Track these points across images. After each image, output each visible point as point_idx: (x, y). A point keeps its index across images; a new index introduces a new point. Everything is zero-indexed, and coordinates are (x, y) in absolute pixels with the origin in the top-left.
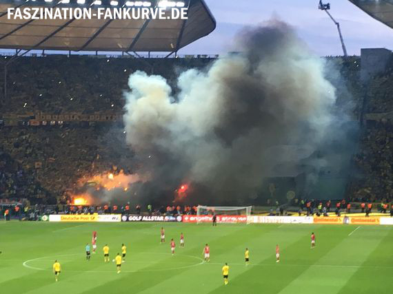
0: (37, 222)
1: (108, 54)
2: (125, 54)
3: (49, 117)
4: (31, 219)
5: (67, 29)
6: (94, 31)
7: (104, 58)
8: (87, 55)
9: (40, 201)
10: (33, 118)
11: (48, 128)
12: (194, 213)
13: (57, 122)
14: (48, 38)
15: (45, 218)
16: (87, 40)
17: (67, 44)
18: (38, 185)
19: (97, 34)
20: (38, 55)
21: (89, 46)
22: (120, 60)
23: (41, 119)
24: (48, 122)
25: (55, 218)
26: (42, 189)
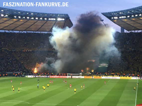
0: (24, 77)
1: (44, 32)
2: (48, 32)
3: (28, 49)
4: (22, 77)
5: (33, 26)
6: (40, 26)
7: (43, 34)
8: (38, 33)
9: (25, 72)
10: (24, 49)
11: (28, 52)
12: (66, 75)
13: (30, 51)
14: (28, 28)
15: (26, 76)
16: (38, 29)
17: (33, 30)
18: (25, 67)
19: (41, 27)
20: (25, 33)
21: (39, 30)
22: (47, 34)
23: (25, 50)
24: (28, 51)
25: (29, 76)
26: (26, 69)
